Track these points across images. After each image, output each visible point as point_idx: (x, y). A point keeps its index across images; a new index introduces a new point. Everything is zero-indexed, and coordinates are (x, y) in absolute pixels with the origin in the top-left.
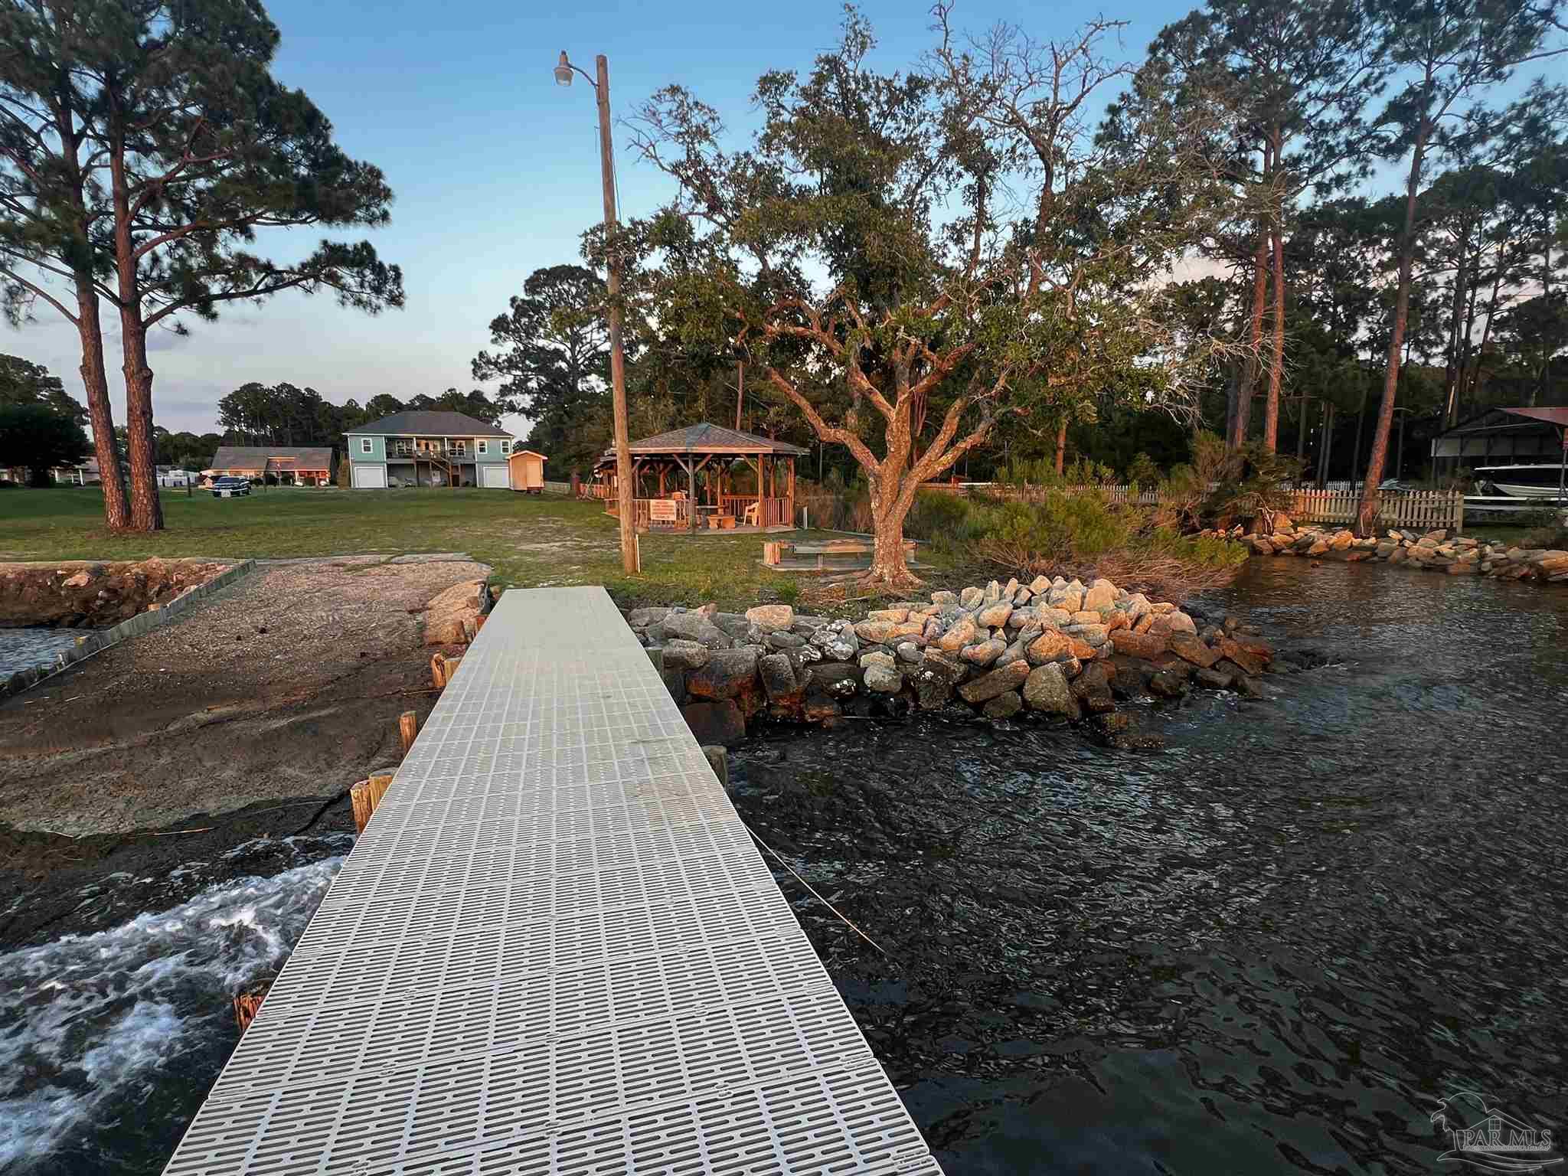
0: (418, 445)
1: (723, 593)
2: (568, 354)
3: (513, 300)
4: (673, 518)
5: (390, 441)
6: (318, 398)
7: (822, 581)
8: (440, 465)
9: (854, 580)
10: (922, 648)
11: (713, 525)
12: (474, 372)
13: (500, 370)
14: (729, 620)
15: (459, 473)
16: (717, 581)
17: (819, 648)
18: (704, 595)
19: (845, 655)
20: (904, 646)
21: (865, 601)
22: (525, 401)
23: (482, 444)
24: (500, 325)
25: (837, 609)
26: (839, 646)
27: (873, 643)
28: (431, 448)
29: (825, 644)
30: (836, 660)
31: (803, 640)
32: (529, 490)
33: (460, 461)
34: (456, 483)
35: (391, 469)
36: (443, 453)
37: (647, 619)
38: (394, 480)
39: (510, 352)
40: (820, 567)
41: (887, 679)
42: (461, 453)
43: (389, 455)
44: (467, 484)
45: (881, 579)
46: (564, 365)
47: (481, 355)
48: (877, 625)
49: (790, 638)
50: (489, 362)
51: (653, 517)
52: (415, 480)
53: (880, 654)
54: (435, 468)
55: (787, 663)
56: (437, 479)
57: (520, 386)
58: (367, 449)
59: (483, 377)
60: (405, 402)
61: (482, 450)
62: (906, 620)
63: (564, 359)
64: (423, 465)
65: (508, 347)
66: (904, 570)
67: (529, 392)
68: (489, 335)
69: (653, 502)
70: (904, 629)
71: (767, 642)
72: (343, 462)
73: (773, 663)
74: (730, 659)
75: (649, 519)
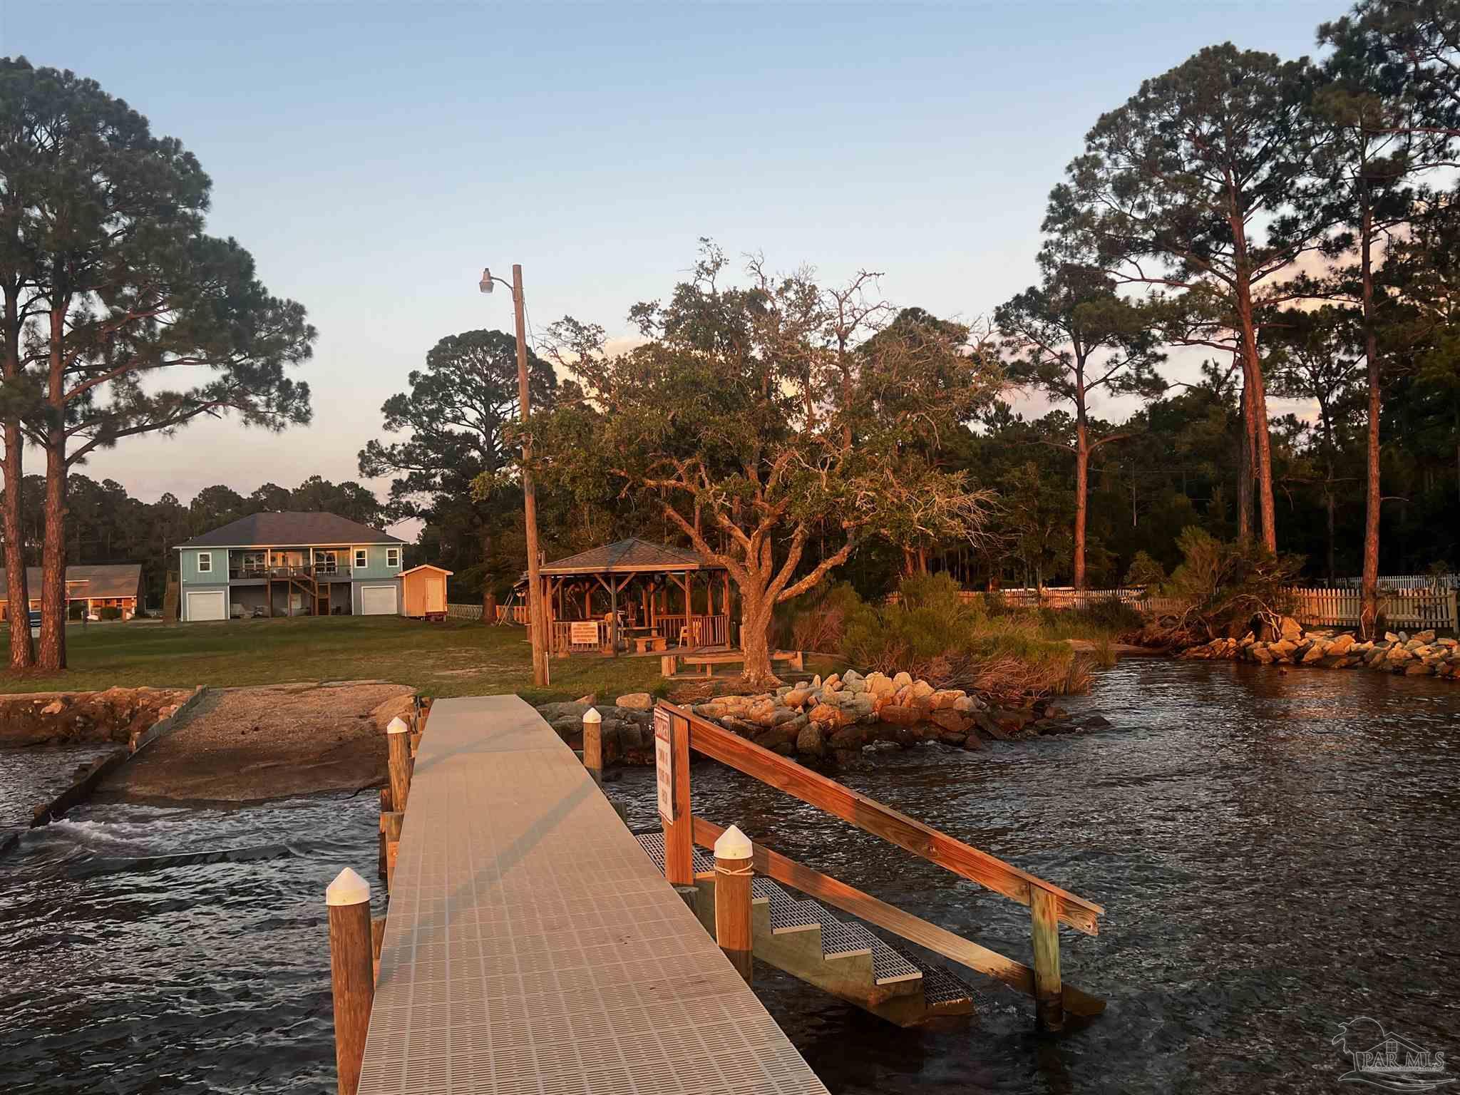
0: (273, 559)
2: (482, 438)
3: (414, 375)
4: (595, 640)
5: (235, 555)
6: (122, 493)
8: (300, 584)
11: (641, 648)
12: (362, 467)
13: (395, 464)
15: (329, 596)
22: (424, 500)
23: (360, 554)
24: (395, 409)
28: (291, 563)
32: (428, 616)
33: (330, 580)
34: (323, 609)
35: (236, 594)
36: (307, 570)
38: (239, 608)
39: (408, 441)
40: (708, 676)
42: (331, 568)
43: (233, 574)
44: (338, 611)
46: (475, 454)
47: (371, 444)
50: (381, 453)
51: (574, 641)
52: (267, 608)
54: (296, 590)
55: (638, 729)
56: (296, 605)
57: (420, 483)
58: (205, 567)
59: (374, 473)
60: (246, 495)
61: (361, 563)
62: (738, 704)
63: (478, 447)
64: (281, 586)
65: (405, 434)
66: (769, 673)
67: (431, 488)
68: (382, 419)
69: (574, 625)
70: (732, 709)
71: (628, 719)
72: (171, 585)
73: (629, 729)
75: (570, 643)
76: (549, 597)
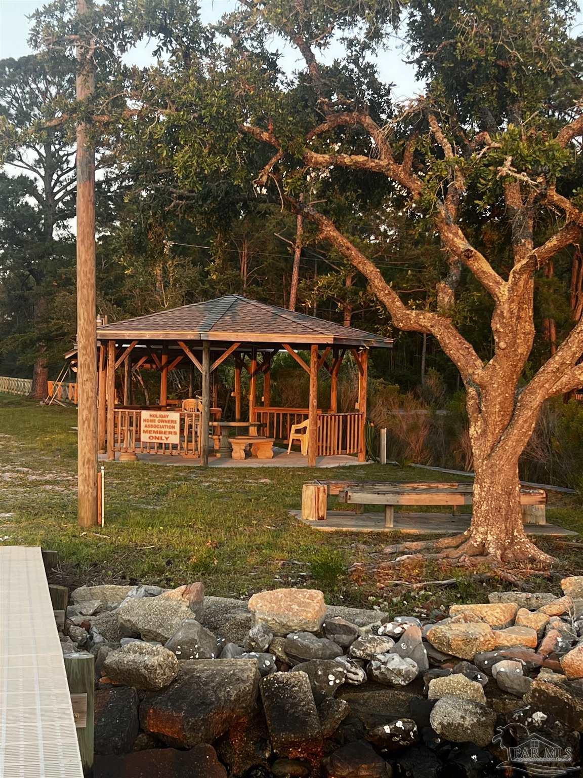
1: (227, 565)
4: (175, 439)
7: (388, 550)
9: (438, 550)
10: (532, 671)
11: (239, 452)
14: (227, 610)
16: (221, 544)
17: (365, 663)
18: (195, 567)
19: (406, 676)
20: (502, 667)
21: (453, 586)
25: (406, 597)
26: (396, 663)
27: (454, 659)
29: (373, 657)
30: (389, 685)
31: (338, 649)
37: (96, 604)
40: (389, 527)
41: (469, 721)
45: (482, 551)
48: (462, 627)
49: (316, 644)
51: (144, 437)
53: (460, 678)
55: (307, 687)
62: (513, 623)
63: (35, 194)
66: (522, 537)
69: (145, 414)
70: (507, 638)
71: (279, 650)
73: (285, 686)
74: (213, 675)
75: (138, 440)
76: (110, 372)
